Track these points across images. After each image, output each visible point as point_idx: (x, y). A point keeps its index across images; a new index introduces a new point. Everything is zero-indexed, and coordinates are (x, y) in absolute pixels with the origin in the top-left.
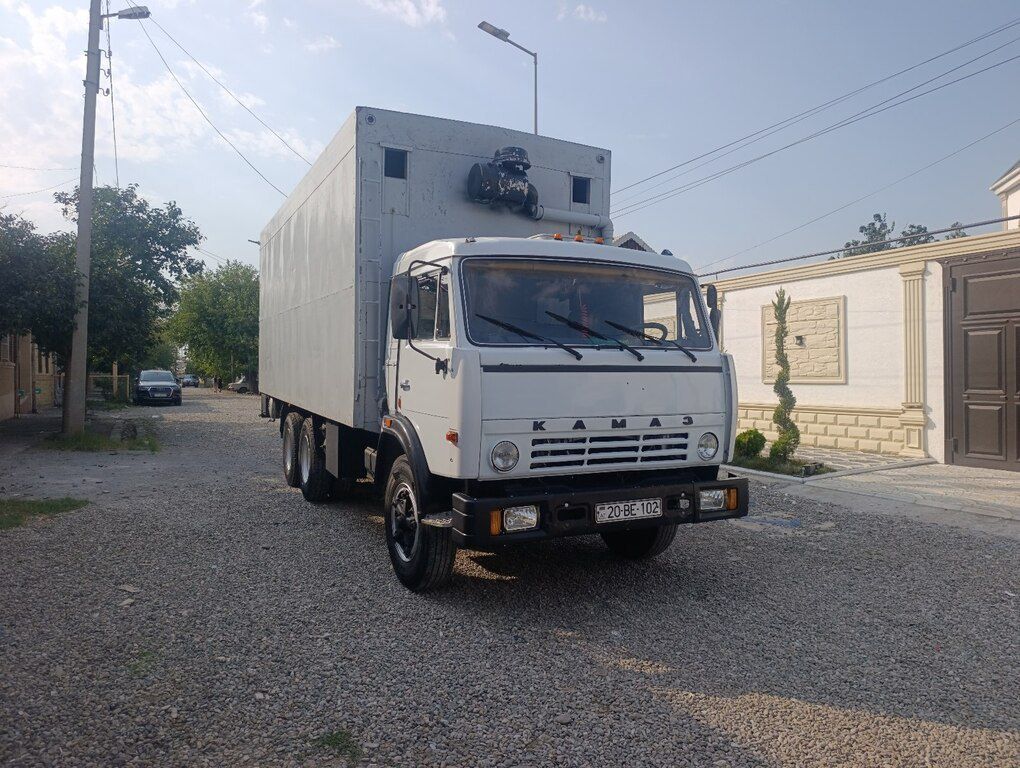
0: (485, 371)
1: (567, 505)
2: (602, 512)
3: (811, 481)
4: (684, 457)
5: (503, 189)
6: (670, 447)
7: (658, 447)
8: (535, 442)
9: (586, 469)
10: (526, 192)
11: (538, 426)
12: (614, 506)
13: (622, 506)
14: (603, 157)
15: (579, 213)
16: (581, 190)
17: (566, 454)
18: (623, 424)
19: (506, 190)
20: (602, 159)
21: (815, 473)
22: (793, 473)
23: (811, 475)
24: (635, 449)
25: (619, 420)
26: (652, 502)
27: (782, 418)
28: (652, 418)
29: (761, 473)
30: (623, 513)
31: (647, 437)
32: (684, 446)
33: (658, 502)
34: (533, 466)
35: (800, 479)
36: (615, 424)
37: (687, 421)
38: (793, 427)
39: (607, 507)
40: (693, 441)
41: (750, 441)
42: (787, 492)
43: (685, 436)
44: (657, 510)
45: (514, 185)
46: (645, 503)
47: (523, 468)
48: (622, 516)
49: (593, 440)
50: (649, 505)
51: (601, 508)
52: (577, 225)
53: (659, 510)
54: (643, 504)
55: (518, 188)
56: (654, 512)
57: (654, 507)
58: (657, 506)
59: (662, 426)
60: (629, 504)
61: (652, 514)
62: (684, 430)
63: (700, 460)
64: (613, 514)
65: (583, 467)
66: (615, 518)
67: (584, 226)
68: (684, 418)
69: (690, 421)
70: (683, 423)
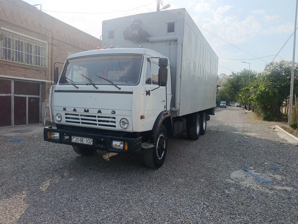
0: (55, 92)
4: (115, 126)
5: (130, 35)
7: (108, 122)
8: (66, 114)
11: (64, 109)
12: (77, 138)
13: (80, 138)
15: (169, 36)
16: (171, 28)
17: (76, 119)
18: (88, 111)
25: (86, 109)
26: (90, 139)
30: (80, 141)
31: (98, 117)
32: (115, 122)
33: (92, 140)
34: (67, 121)
36: (85, 111)
37: (113, 112)
39: (75, 137)
40: (117, 120)
43: (114, 118)
44: (91, 143)
45: (133, 33)
46: (87, 139)
47: (64, 122)
48: (79, 142)
49: (81, 116)
50: (88, 140)
51: (73, 138)
52: (168, 41)
53: (92, 143)
54: (86, 139)
55: (135, 33)
56: (90, 143)
57: (90, 141)
58: (91, 141)
59: (102, 113)
60: (82, 138)
61: (89, 144)
62: (113, 116)
63: (121, 129)
64: (77, 141)
65: (80, 124)
66: (77, 142)
67: (172, 41)
68: (112, 111)
69: (114, 113)
70: (112, 113)
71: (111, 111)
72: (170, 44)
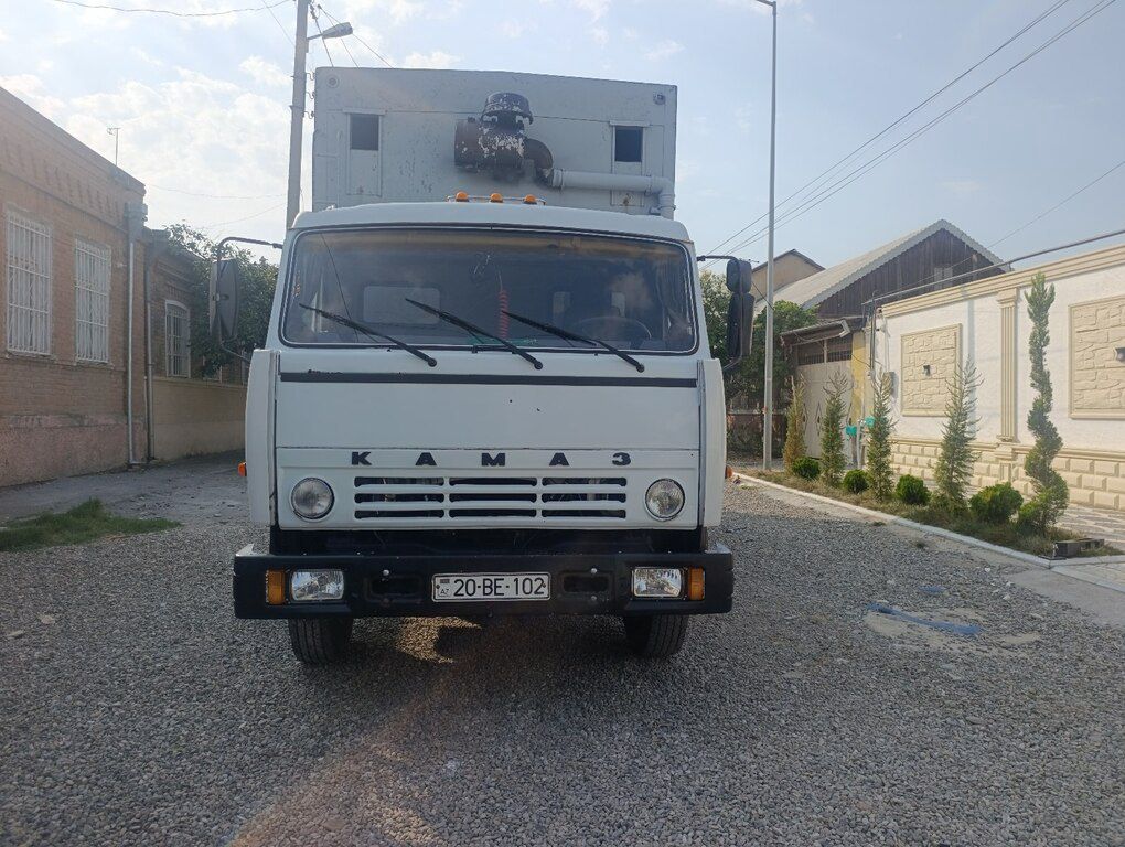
0: (283, 380)
1: (387, 572)
2: (443, 586)
3: (1063, 567)
4: (622, 514)
5: (486, 150)
6: (599, 497)
8: (359, 481)
9: (447, 522)
10: (520, 151)
11: (359, 459)
12: (465, 579)
13: (479, 580)
14: (664, 97)
15: (628, 174)
16: (628, 145)
17: (423, 500)
18: (501, 460)
19: (491, 151)
20: (662, 98)
21: (1078, 554)
22: (1039, 552)
23: (1069, 557)
24: (532, 497)
25: (493, 455)
26: (533, 578)
27: (1039, 467)
28: (555, 452)
29: (997, 548)
30: (480, 590)
31: (546, 482)
32: (622, 498)
33: (546, 578)
34: (359, 514)
35: (1046, 562)
36: (486, 460)
37: (620, 459)
38: (1058, 480)
39: (453, 579)
40: (636, 490)
41: (993, 500)
42: (1020, 580)
43: (623, 482)
44: (542, 591)
45: (502, 143)
46: (521, 579)
47: (343, 515)
48: (479, 594)
49: (453, 482)
50: (528, 582)
51: (442, 582)
52: (620, 191)
53: (545, 592)
54: (516, 580)
55: (508, 147)
56: (536, 593)
57: (536, 585)
58: (543, 585)
59: (571, 466)
60: (493, 578)
61: (532, 595)
62: (618, 473)
63: (651, 521)
64: (463, 591)
65: (444, 519)
66: (466, 596)
67: (633, 192)
68: (616, 455)
69: (626, 460)
70: (615, 463)
71: (609, 457)
72: (626, 202)
